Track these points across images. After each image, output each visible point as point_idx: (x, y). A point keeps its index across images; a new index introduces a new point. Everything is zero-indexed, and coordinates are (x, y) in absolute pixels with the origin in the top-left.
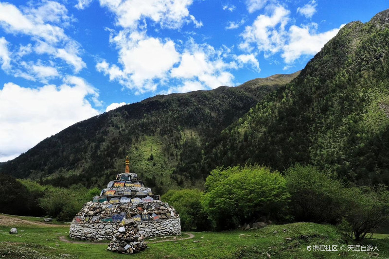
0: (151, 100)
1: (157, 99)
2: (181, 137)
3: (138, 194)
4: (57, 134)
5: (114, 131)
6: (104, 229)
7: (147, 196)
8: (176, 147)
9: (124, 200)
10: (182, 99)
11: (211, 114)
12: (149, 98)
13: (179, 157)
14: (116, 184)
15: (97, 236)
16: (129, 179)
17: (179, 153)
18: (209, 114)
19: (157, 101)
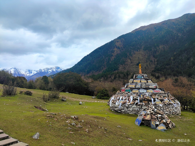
0: (138, 30)
1: (141, 29)
2: (157, 50)
3: (150, 87)
4: (90, 54)
5: (117, 50)
6: (132, 108)
7: (156, 89)
8: (154, 56)
9: (142, 91)
10: (157, 27)
11: (177, 35)
12: (136, 29)
13: (156, 63)
14: (135, 81)
15: (128, 112)
16: (143, 78)
17: (156, 60)
18: (176, 34)
19: (141, 30)
